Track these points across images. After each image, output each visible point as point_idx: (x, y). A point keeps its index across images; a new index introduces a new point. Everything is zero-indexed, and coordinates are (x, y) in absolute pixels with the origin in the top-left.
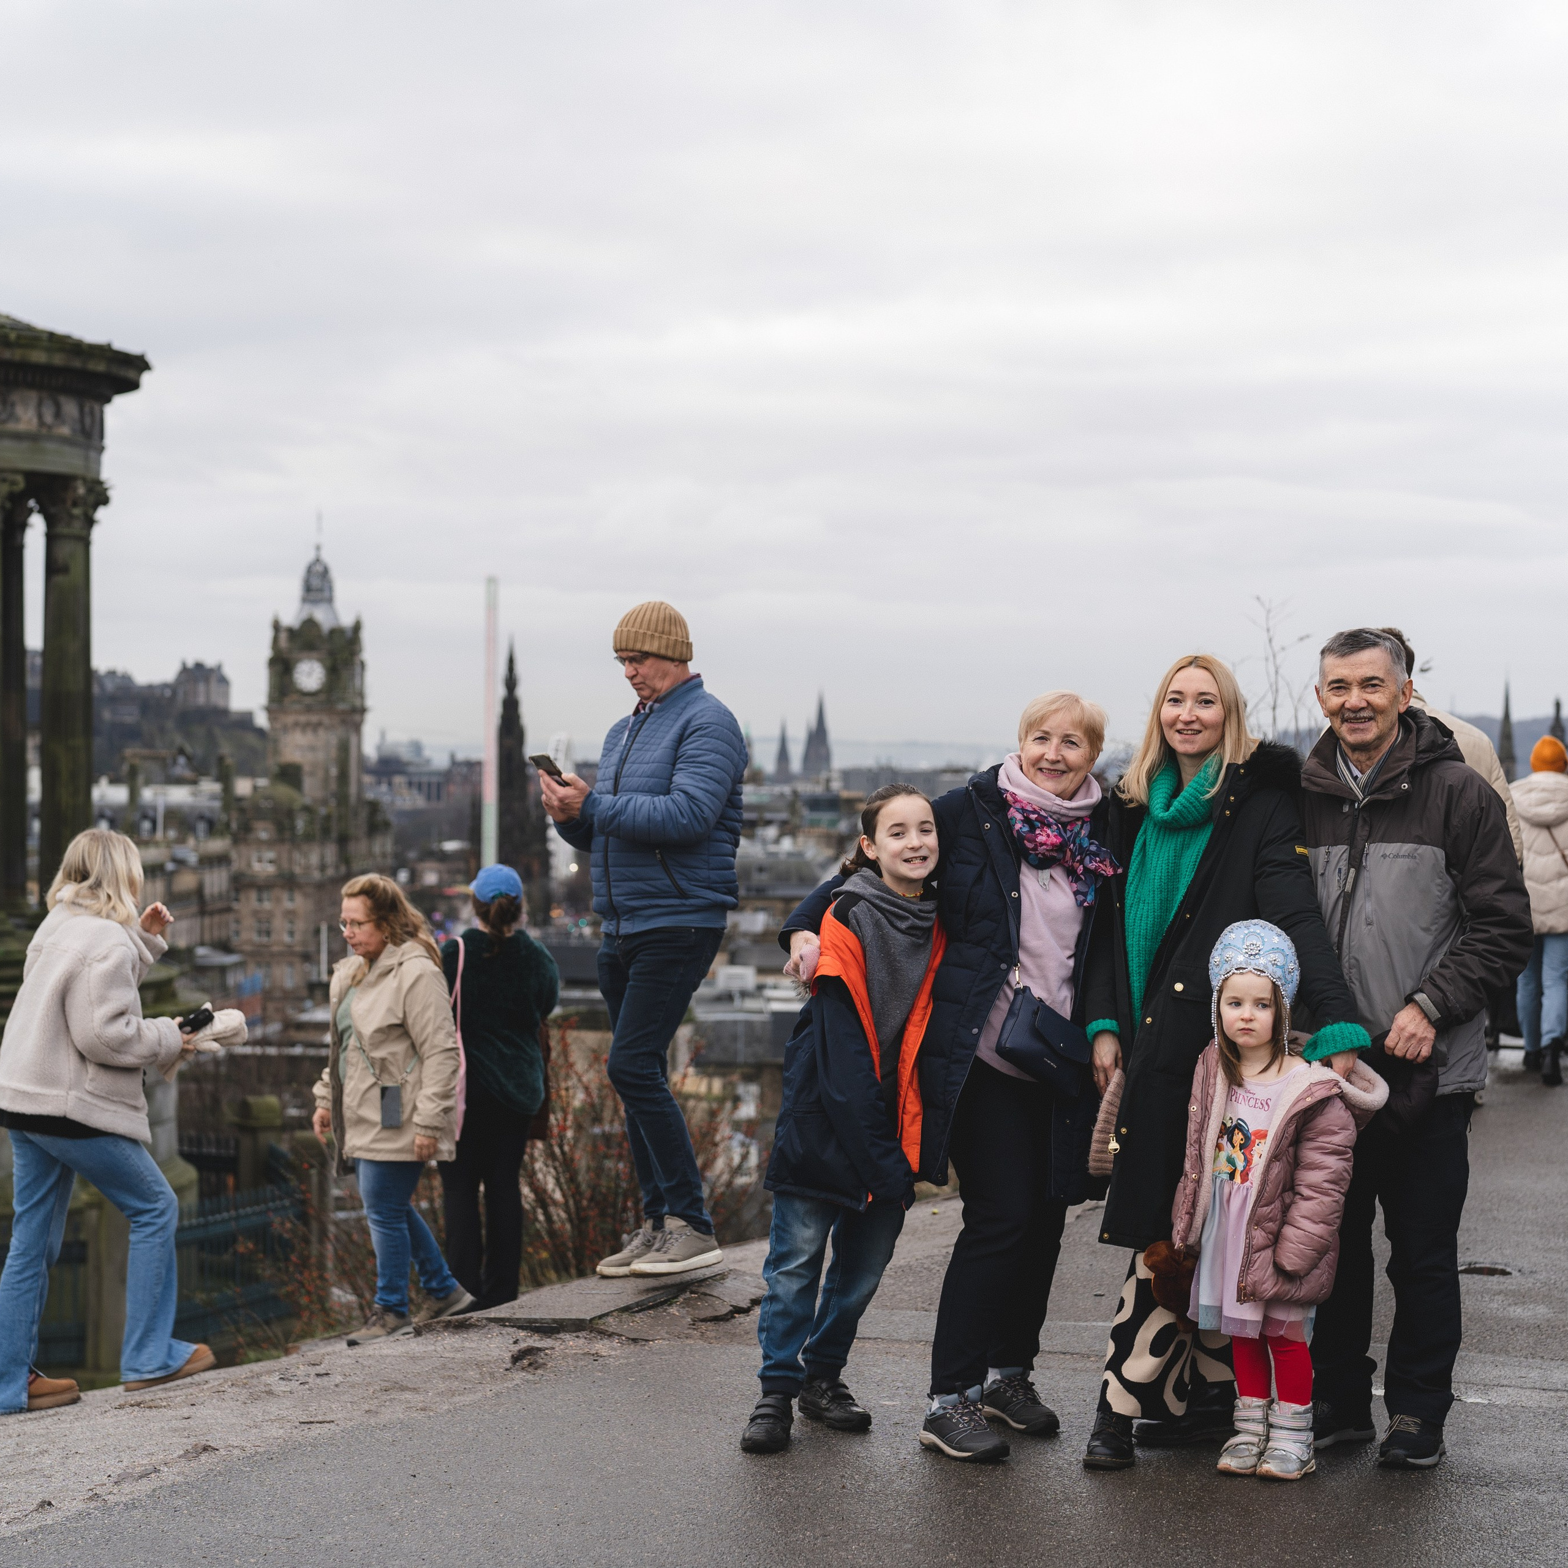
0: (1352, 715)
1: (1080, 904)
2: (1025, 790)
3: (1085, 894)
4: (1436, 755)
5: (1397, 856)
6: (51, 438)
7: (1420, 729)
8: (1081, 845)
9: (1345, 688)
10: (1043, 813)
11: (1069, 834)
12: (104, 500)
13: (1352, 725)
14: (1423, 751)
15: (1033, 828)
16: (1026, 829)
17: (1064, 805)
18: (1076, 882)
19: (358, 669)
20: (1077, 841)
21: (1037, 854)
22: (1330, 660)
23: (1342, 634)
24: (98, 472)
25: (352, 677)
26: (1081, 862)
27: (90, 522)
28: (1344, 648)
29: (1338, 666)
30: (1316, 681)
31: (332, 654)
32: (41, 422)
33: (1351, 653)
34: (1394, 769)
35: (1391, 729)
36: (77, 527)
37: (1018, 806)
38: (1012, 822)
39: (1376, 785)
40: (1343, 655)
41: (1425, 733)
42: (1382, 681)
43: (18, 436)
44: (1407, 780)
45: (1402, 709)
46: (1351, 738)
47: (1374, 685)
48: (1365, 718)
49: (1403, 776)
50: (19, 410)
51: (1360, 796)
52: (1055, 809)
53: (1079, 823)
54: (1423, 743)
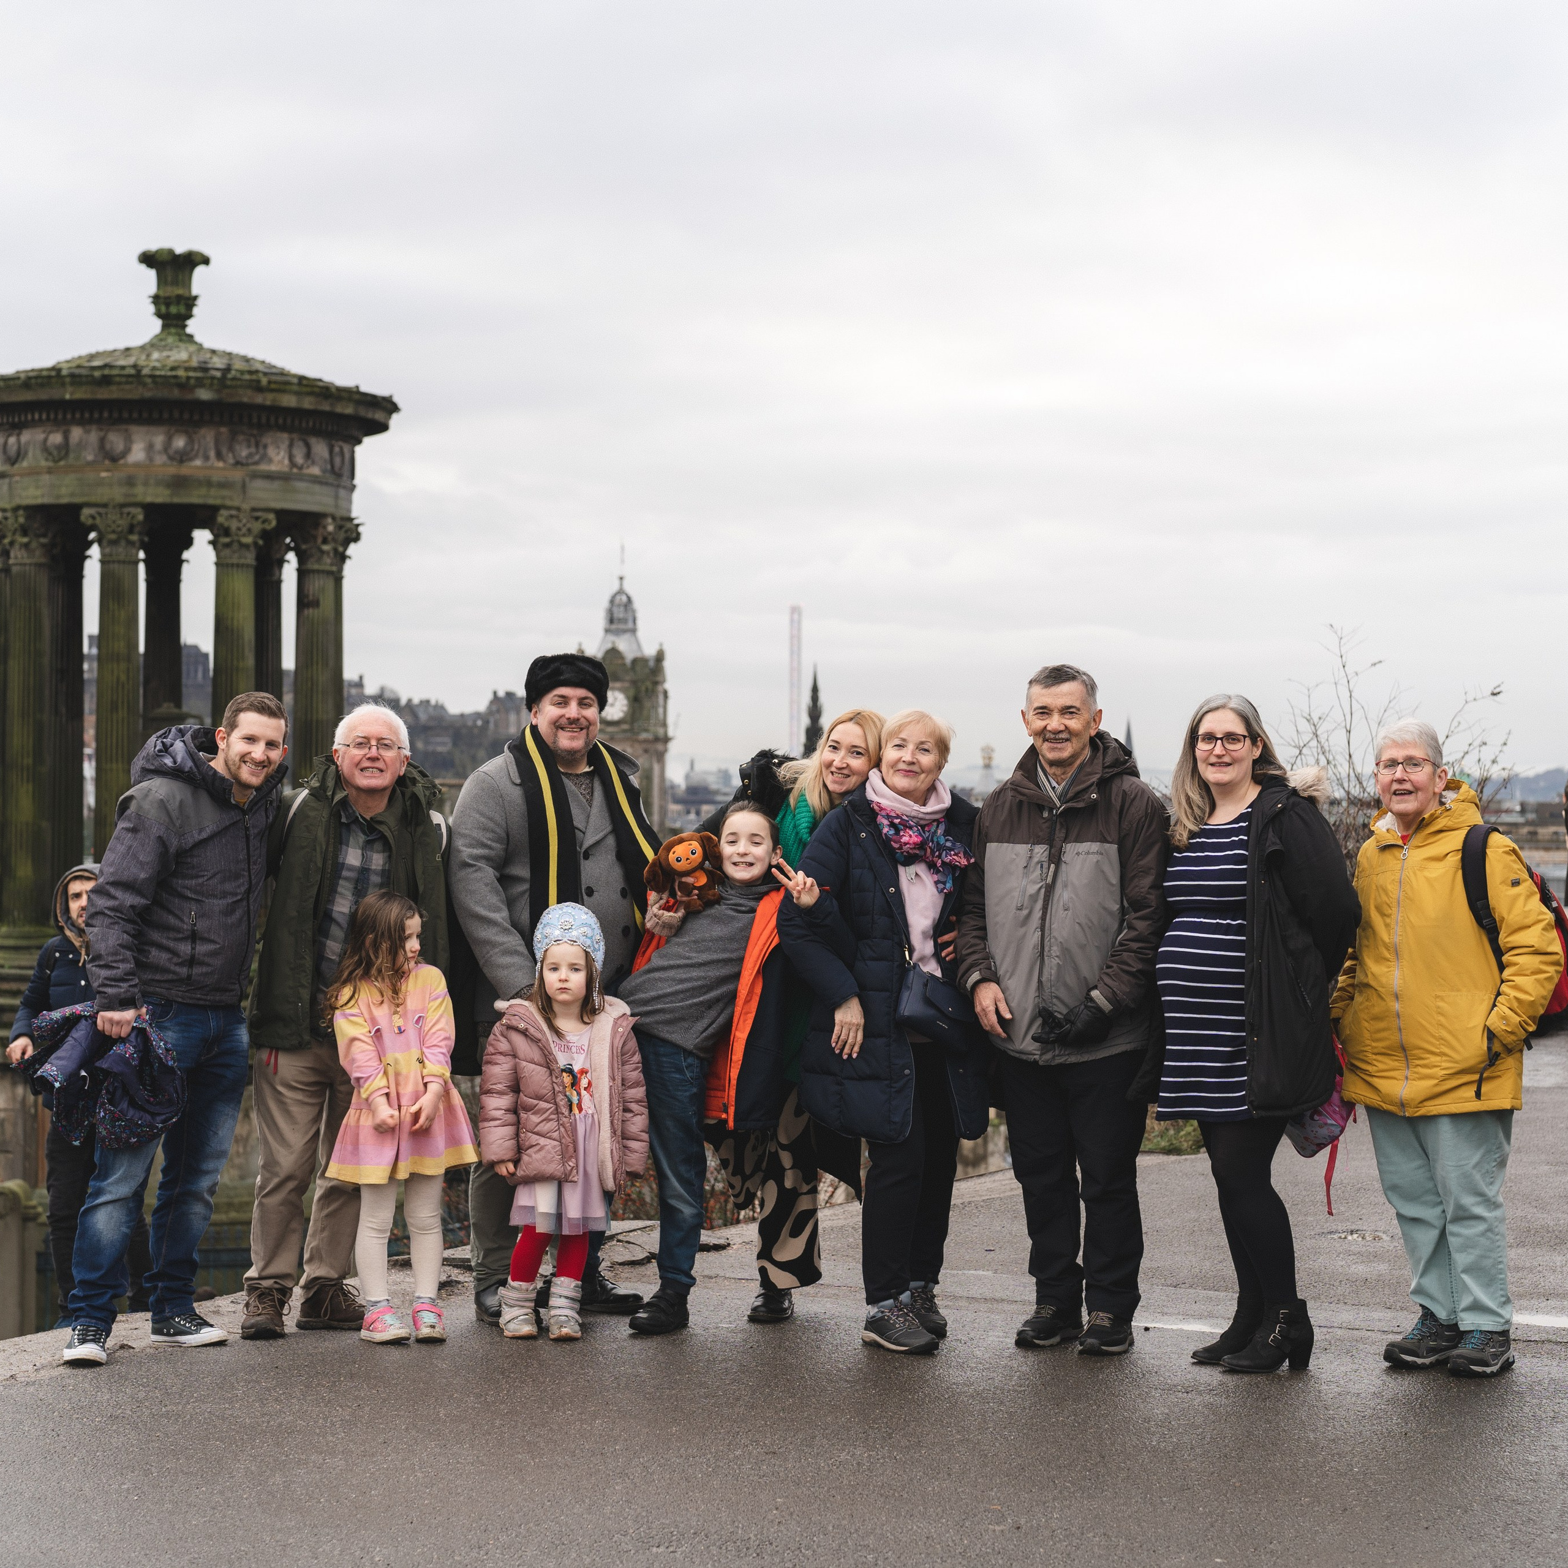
0: (1052, 736)
1: (941, 891)
2: (888, 799)
3: (944, 883)
4: (1119, 770)
5: (1088, 853)
6: (301, 478)
7: (1106, 748)
8: (938, 843)
9: (1047, 714)
10: (905, 818)
11: (927, 834)
12: (357, 538)
13: (1052, 745)
14: (1108, 767)
15: (897, 831)
16: (892, 832)
17: (922, 810)
18: (937, 874)
19: (661, 697)
20: (935, 839)
21: (902, 853)
22: (1037, 689)
23: (1046, 668)
24: (349, 511)
25: (655, 707)
26: (939, 856)
27: (343, 558)
28: (1048, 680)
29: (1043, 695)
30: (1023, 706)
31: (634, 683)
32: (293, 464)
33: (1053, 685)
34: (1084, 782)
35: (1083, 749)
36: (327, 563)
37: (883, 813)
38: (881, 827)
39: (1070, 795)
40: (1047, 686)
41: (1110, 752)
42: (1079, 710)
43: (269, 477)
44: (1096, 791)
45: (1093, 733)
46: (1051, 756)
47: (1072, 713)
48: (1063, 739)
49: (1093, 788)
50: (271, 451)
51: (1058, 804)
52: (914, 814)
53: (935, 824)
54: (1109, 760)
